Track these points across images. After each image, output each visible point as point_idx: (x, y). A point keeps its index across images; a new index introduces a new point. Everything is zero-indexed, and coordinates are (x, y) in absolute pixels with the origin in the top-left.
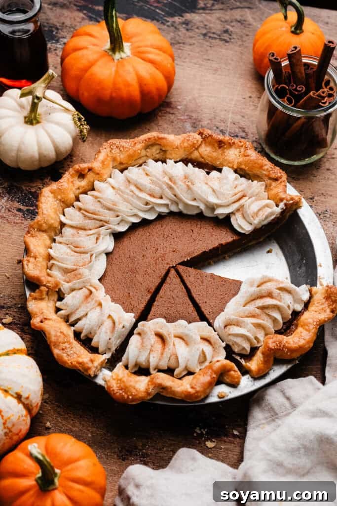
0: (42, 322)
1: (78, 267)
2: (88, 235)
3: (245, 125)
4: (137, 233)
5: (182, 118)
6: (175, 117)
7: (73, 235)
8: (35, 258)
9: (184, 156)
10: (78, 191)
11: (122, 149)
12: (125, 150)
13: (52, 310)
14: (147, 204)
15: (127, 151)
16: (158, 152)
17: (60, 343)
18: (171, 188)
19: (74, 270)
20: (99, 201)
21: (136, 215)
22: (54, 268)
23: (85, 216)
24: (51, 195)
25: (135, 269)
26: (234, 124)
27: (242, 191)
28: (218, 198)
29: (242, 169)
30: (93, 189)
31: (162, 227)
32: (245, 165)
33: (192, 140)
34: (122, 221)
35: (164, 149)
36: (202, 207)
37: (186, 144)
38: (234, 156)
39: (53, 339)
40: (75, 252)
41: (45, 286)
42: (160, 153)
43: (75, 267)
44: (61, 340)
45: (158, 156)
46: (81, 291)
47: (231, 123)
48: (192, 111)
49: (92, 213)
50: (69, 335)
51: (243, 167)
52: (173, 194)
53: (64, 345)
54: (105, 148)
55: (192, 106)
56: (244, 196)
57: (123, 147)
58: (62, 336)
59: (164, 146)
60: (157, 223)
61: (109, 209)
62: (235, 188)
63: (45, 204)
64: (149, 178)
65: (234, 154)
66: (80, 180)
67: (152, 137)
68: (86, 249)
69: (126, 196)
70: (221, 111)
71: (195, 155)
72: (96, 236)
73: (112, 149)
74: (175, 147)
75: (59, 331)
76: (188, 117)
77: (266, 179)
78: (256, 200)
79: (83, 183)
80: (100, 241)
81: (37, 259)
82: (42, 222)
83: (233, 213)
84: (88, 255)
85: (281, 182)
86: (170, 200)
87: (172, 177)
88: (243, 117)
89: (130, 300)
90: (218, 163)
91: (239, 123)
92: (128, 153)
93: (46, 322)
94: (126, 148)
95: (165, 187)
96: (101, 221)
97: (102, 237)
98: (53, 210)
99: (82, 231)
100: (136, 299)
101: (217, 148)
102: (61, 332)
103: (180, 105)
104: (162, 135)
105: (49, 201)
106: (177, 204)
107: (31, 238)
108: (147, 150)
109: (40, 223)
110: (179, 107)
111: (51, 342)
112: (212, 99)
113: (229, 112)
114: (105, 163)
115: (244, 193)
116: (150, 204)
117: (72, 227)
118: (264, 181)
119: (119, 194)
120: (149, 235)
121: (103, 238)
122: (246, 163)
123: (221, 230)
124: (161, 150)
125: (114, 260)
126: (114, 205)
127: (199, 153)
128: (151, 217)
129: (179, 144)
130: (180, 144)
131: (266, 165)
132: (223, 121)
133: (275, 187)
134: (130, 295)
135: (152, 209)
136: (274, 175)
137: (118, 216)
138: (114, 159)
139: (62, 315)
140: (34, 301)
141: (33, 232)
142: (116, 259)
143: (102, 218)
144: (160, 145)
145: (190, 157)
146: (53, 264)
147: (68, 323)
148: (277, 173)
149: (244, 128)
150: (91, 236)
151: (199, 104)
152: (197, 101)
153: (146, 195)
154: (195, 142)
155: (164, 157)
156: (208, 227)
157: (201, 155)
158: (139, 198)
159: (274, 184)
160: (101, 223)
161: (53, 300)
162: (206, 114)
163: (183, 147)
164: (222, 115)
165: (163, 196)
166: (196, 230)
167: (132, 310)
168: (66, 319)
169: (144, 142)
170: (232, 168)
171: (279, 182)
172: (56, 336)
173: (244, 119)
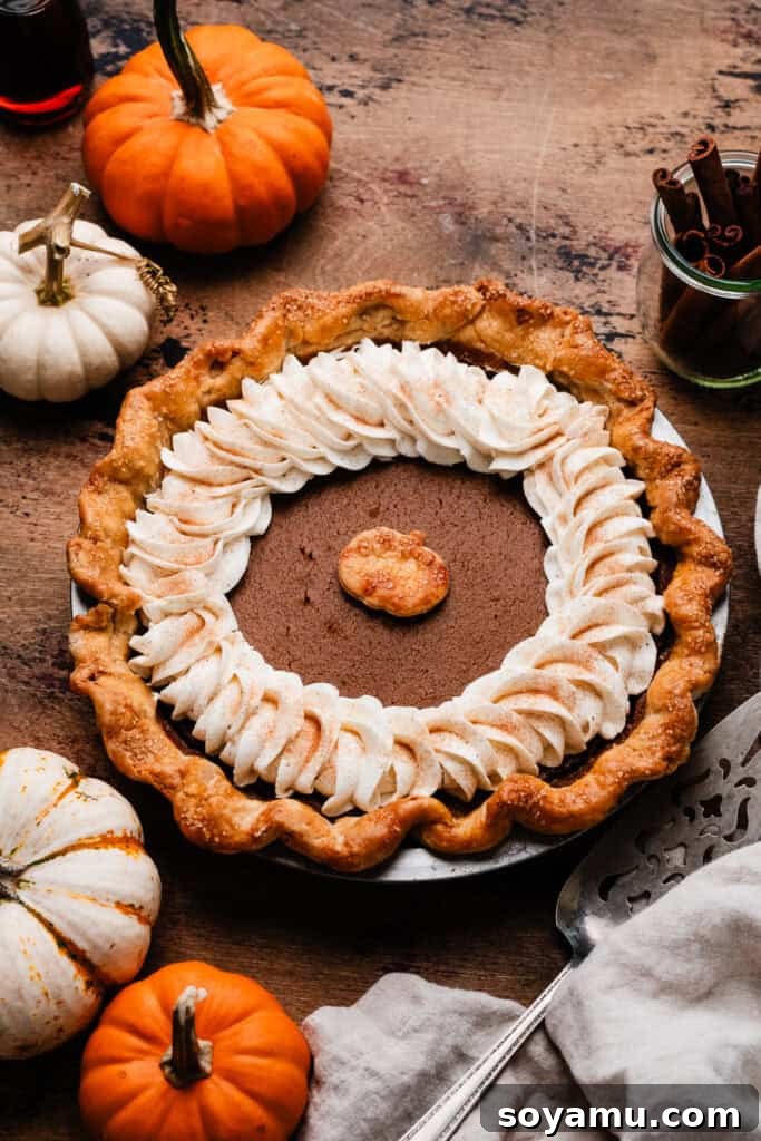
0: (92, 678)
1: (182, 567)
2: (214, 498)
3: (571, 210)
4: (323, 496)
5: (433, 204)
6: (417, 204)
7: (184, 496)
8: (95, 540)
9: (442, 335)
10: (206, 399)
11: (309, 312)
12: (316, 316)
13: (119, 655)
14: (349, 436)
15: (319, 318)
16: (387, 322)
17: (121, 728)
18: (402, 406)
19: (174, 572)
20: (246, 425)
21: (322, 459)
22: (134, 564)
23: (213, 455)
24: (147, 404)
25: (309, 575)
26: (545, 208)
27: (555, 423)
28: (501, 435)
29: (563, 374)
30: (239, 396)
31: (377, 487)
32: (569, 365)
33: (463, 301)
34: (293, 469)
35: (399, 317)
36: (466, 452)
37: (448, 311)
38: (548, 342)
39: (107, 719)
40: (184, 533)
41: (106, 603)
42: (390, 325)
43: (175, 566)
44: (124, 722)
45: (387, 332)
46: (182, 619)
47: (538, 207)
48: (453, 188)
49: (228, 451)
50: (145, 711)
51: (565, 369)
52: (405, 420)
53: (130, 733)
54: (274, 309)
55: (451, 175)
56: (558, 434)
57: (313, 308)
58: (129, 714)
59: (401, 312)
60: (368, 477)
61: (266, 444)
62: (540, 416)
63: (130, 425)
64: (358, 379)
65: (549, 338)
66: (214, 373)
67: (376, 290)
68: (206, 529)
69: (303, 417)
70: (515, 181)
71: (468, 334)
72: (231, 500)
73: (289, 310)
74: (422, 316)
75: (123, 703)
76: (447, 201)
77: (611, 399)
78: (582, 446)
79: (220, 381)
80: (239, 510)
81: (99, 544)
82: (120, 463)
83: (530, 471)
84: (208, 542)
85: (641, 411)
86: (400, 431)
87: (408, 383)
88: (564, 191)
89: (289, 644)
90: (514, 355)
91: (554, 205)
92: (321, 322)
93: (102, 680)
94: (319, 310)
95: (389, 403)
96: (245, 467)
97: (243, 502)
98: (147, 438)
99: (203, 486)
100: (301, 643)
101: (514, 323)
102: (126, 706)
103: (426, 177)
104: (397, 289)
105: (140, 418)
106: (413, 440)
107: (95, 496)
108: (365, 317)
109: (115, 464)
110: (425, 181)
111: (103, 725)
112: (497, 156)
113: (531, 183)
114: (270, 342)
115: (560, 429)
116: (354, 438)
117: (183, 477)
118: (606, 403)
119: (291, 412)
120: (348, 504)
121: (246, 506)
122: (571, 362)
123: (502, 505)
124: (394, 318)
125: (267, 551)
126: (275, 436)
127: (476, 331)
128: (356, 464)
129: (431, 311)
130: (435, 310)
131: (614, 370)
132: (522, 204)
133: (628, 420)
134: (291, 631)
135: (359, 447)
136: (627, 394)
137: (284, 459)
138: (291, 333)
139: (138, 666)
140: (82, 631)
141: (99, 482)
142: (271, 550)
143: (247, 462)
144: (392, 308)
145: (455, 339)
146: (133, 556)
147: (149, 685)
148: (635, 389)
149: (567, 217)
150: (220, 501)
151: (468, 170)
152: (464, 163)
153: (348, 417)
154: (469, 307)
155: (399, 334)
156: (476, 495)
157: (479, 335)
158: (332, 423)
159: (626, 412)
160: (245, 473)
161: (125, 632)
162: (483, 190)
163: (441, 315)
164: (519, 190)
165: (385, 422)
166: (449, 499)
167: (289, 665)
168: (146, 676)
169: (358, 300)
170: (543, 368)
171: (638, 408)
172: (114, 713)
173: (566, 196)
